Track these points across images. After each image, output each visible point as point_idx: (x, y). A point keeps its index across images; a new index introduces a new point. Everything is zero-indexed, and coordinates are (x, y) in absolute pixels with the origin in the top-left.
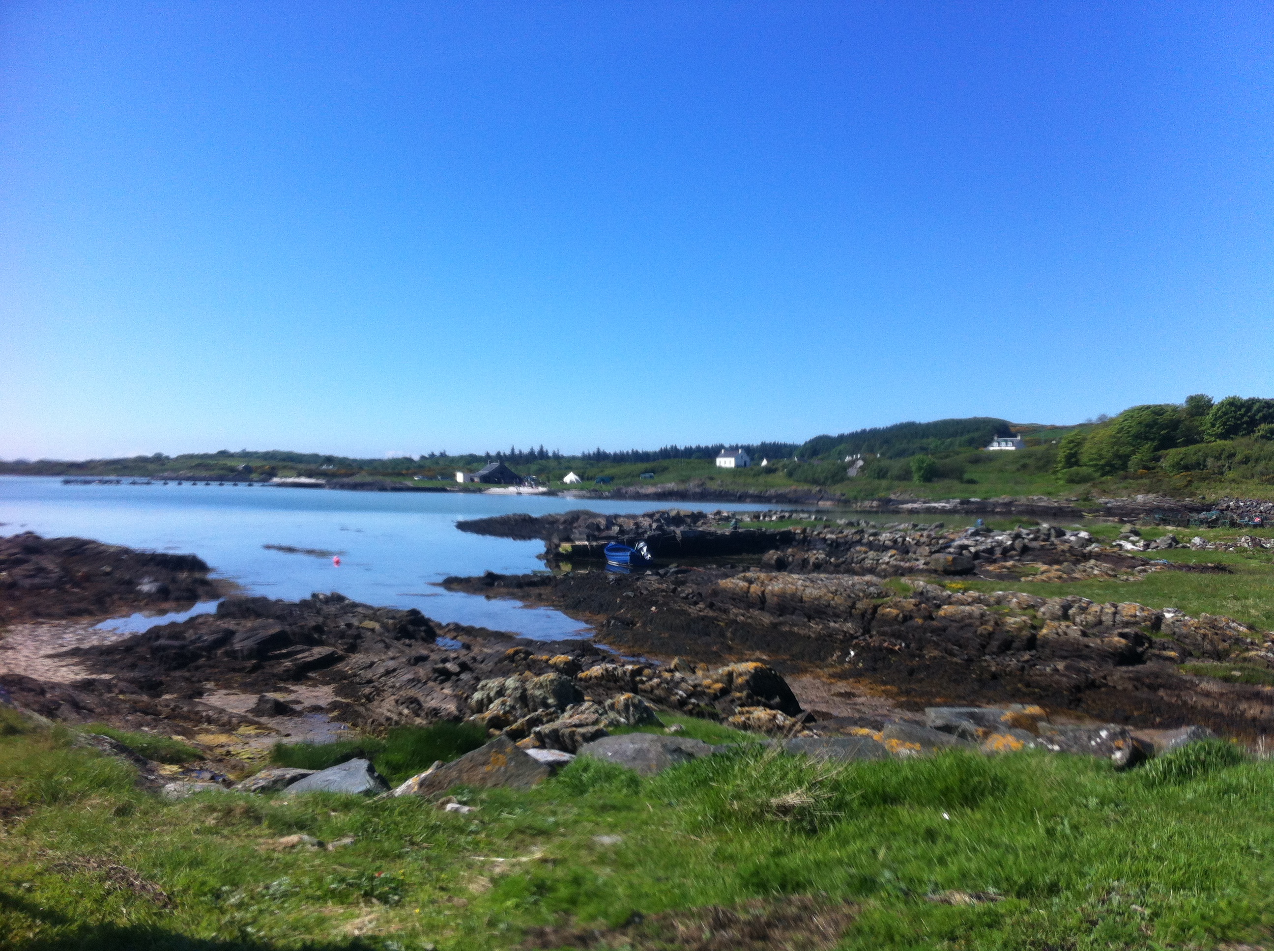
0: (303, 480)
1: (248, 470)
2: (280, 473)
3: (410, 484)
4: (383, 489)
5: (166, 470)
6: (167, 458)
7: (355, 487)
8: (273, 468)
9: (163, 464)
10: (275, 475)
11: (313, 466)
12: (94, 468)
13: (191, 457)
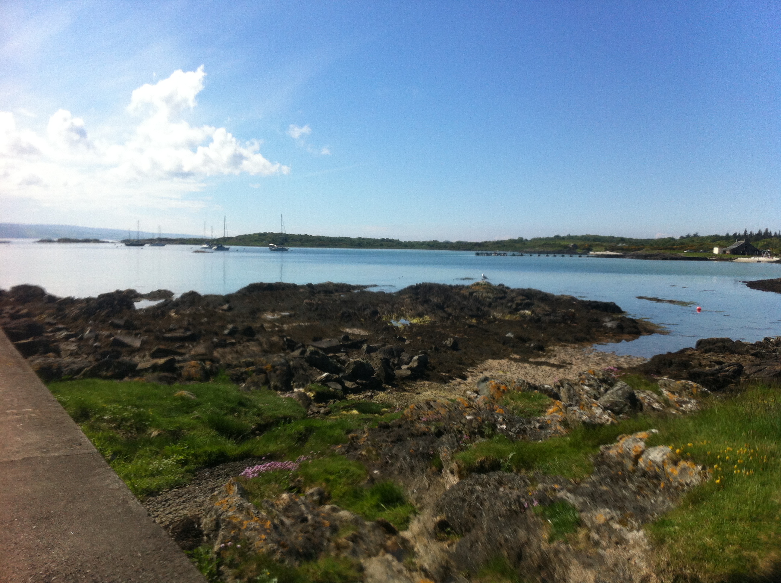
0: (608, 253)
1: (575, 247)
2: (594, 249)
3: (682, 255)
4: (665, 259)
5: (526, 248)
6: (526, 240)
7: (646, 257)
8: (590, 246)
9: (524, 244)
10: (591, 250)
11: (612, 244)
12: (488, 246)
13: (540, 239)
